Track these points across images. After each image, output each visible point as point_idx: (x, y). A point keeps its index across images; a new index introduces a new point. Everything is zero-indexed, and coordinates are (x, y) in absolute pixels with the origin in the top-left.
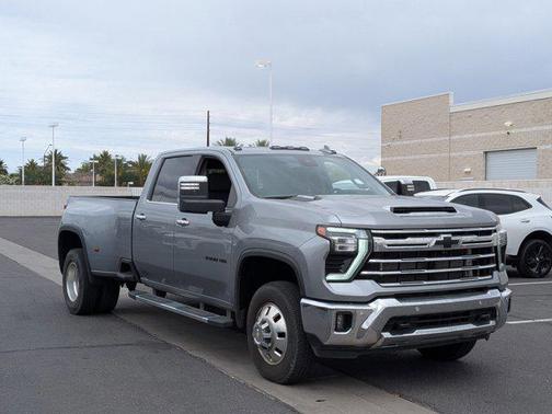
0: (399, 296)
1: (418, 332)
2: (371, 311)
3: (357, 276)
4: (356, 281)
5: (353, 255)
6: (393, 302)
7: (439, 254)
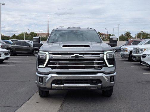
0: (58, 73)
1: (65, 85)
2: (48, 77)
3: (46, 66)
4: (46, 68)
5: (45, 60)
6: (55, 75)
7: (74, 60)
